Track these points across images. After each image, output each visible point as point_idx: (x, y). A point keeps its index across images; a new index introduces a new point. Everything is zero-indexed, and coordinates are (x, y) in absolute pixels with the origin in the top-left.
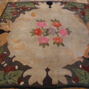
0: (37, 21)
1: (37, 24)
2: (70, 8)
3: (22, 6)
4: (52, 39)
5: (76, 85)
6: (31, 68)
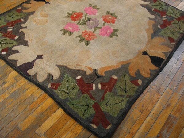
2: (153, 10)
4: (83, 31)
5: (48, 90)
6: (27, 45)
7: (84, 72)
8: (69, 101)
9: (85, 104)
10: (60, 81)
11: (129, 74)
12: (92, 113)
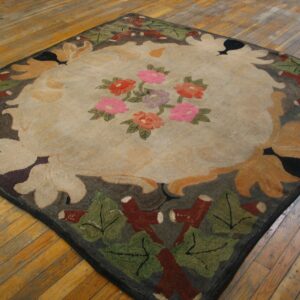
2: (281, 73)
6: (18, 139)
7: (139, 189)
8: (105, 246)
9: (140, 251)
10: (84, 206)
11: (237, 192)
12: (156, 271)
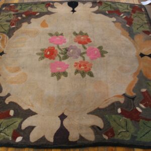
0: (51, 34)
1: (49, 40)
2: (107, 12)
3: (26, 10)
4: (74, 64)
5: (110, 141)
